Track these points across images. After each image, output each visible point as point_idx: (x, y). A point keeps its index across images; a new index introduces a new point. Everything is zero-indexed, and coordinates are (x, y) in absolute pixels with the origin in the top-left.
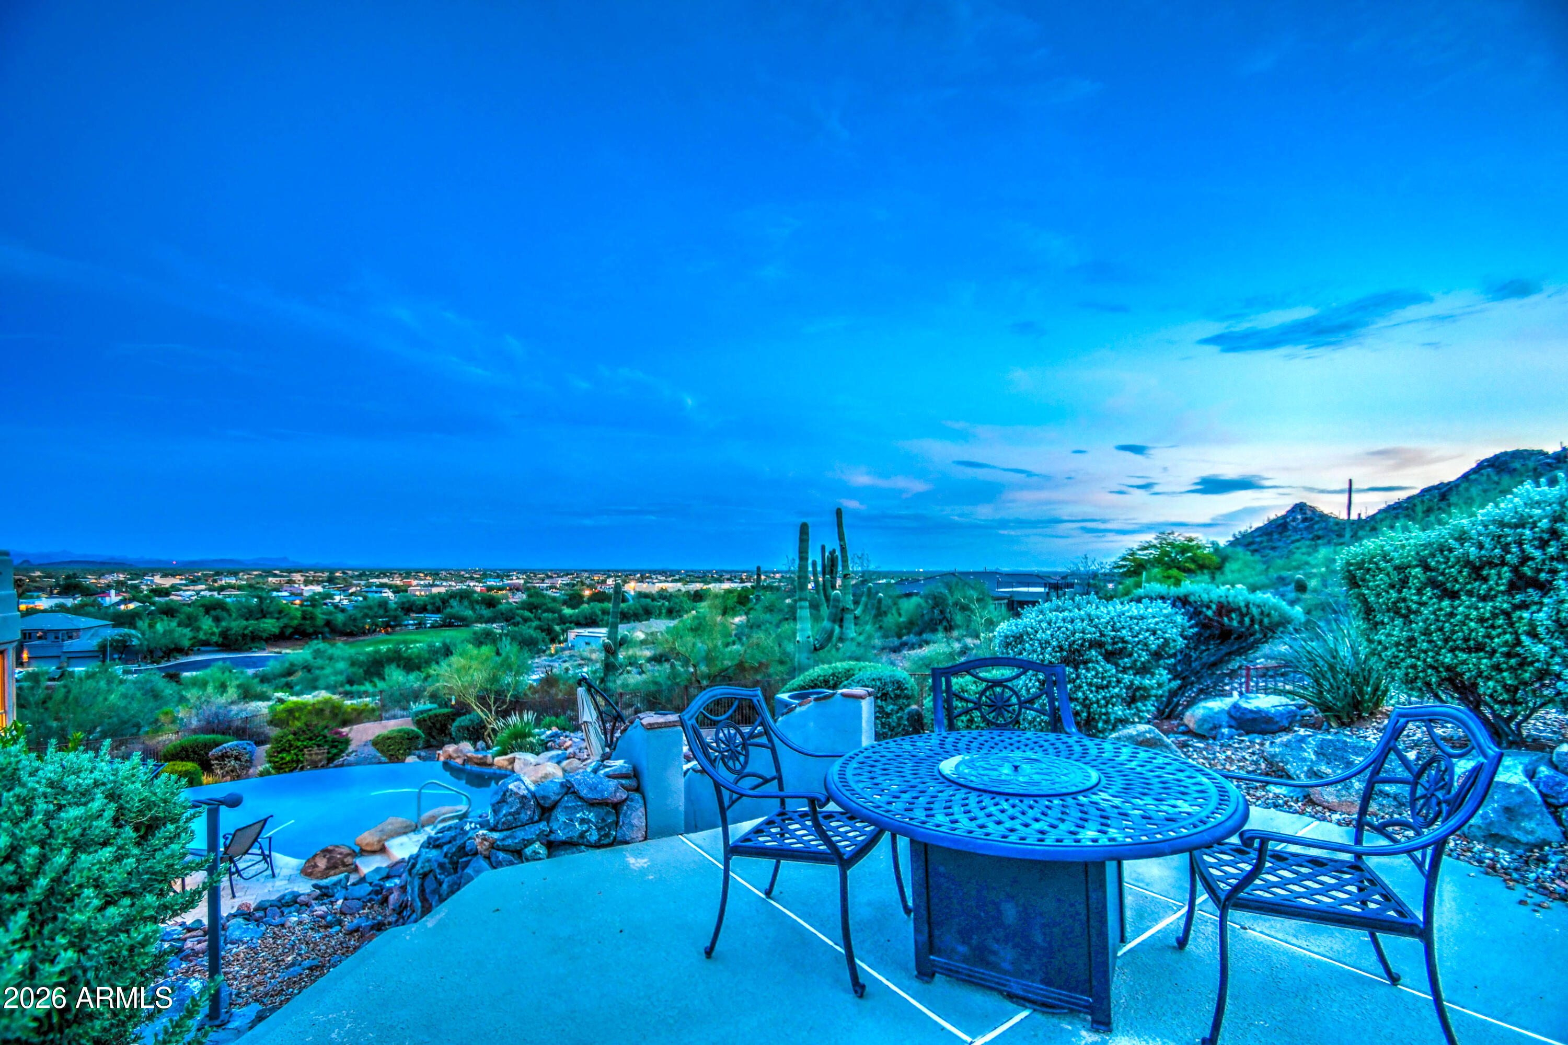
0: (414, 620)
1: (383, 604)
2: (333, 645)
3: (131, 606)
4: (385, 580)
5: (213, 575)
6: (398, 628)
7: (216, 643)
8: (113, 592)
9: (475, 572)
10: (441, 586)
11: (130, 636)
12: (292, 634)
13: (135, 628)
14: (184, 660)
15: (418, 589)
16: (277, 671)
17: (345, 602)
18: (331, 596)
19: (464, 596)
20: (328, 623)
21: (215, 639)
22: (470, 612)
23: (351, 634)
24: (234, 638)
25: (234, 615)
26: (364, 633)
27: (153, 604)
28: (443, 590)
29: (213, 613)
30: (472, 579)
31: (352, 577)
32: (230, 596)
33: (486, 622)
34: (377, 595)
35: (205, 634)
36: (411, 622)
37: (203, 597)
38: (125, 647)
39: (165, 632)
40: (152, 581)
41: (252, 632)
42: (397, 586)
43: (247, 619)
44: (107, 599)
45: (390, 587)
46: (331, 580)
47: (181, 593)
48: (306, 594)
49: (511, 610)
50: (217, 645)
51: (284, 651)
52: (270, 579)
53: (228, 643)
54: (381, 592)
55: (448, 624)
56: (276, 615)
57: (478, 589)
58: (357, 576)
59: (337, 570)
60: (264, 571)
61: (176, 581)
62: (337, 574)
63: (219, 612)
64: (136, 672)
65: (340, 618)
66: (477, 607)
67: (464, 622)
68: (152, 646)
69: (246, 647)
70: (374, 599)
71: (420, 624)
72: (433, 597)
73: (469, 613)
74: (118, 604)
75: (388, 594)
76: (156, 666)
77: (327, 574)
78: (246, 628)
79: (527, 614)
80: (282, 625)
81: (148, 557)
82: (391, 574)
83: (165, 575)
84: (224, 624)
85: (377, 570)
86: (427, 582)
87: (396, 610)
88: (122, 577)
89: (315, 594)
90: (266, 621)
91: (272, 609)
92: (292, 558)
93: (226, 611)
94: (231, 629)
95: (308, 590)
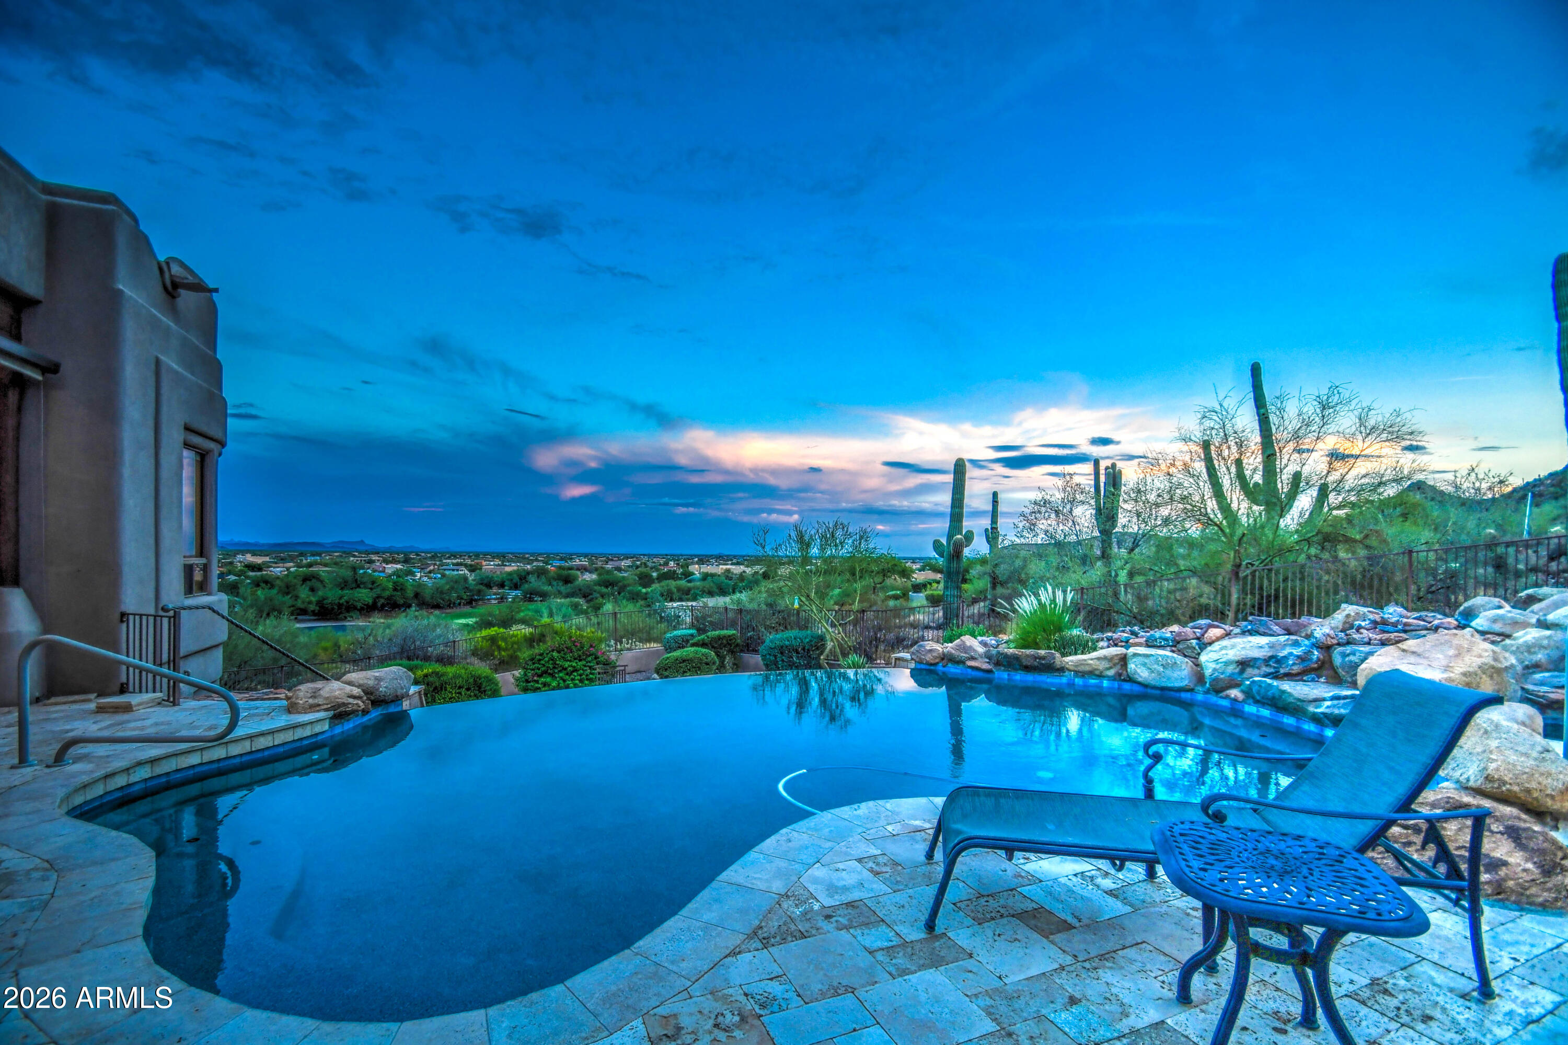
0: (495, 594)
1: (462, 581)
3: (234, 578)
4: (458, 561)
5: (297, 556)
6: (480, 602)
7: (313, 611)
9: (540, 555)
10: (512, 565)
12: (383, 606)
15: (490, 568)
17: (425, 579)
18: (410, 574)
19: (541, 573)
20: (417, 595)
21: (312, 607)
22: (550, 588)
23: (437, 607)
24: (330, 607)
25: (329, 585)
27: (247, 577)
28: (515, 568)
29: (307, 585)
30: (538, 560)
31: (425, 558)
32: (319, 571)
33: (566, 597)
34: (456, 573)
35: (303, 602)
36: (493, 597)
37: (294, 571)
39: (266, 599)
40: (242, 558)
41: (347, 602)
42: (471, 565)
43: (342, 589)
45: (466, 566)
46: (408, 560)
47: (272, 569)
48: (389, 571)
49: (588, 586)
50: (314, 613)
51: (379, 620)
52: (350, 559)
53: (325, 612)
54: (458, 570)
55: (529, 598)
56: (370, 586)
58: (431, 557)
59: (411, 552)
60: (345, 553)
61: (267, 559)
62: (412, 555)
63: (314, 583)
65: (426, 592)
66: (555, 583)
67: (544, 596)
69: (341, 616)
70: (451, 576)
71: (502, 598)
72: (507, 575)
73: (547, 588)
75: (464, 571)
77: (402, 555)
78: (341, 598)
79: (604, 590)
80: (374, 596)
82: (461, 555)
83: (254, 554)
84: (320, 593)
85: (448, 552)
86: (496, 563)
87: (475, 585)
89: (397, 571)
90: (360, 591)
91: (365, 580)
92: (367, 542)
93: (322, 582)
94: (327, 598)
95: (390, 568)
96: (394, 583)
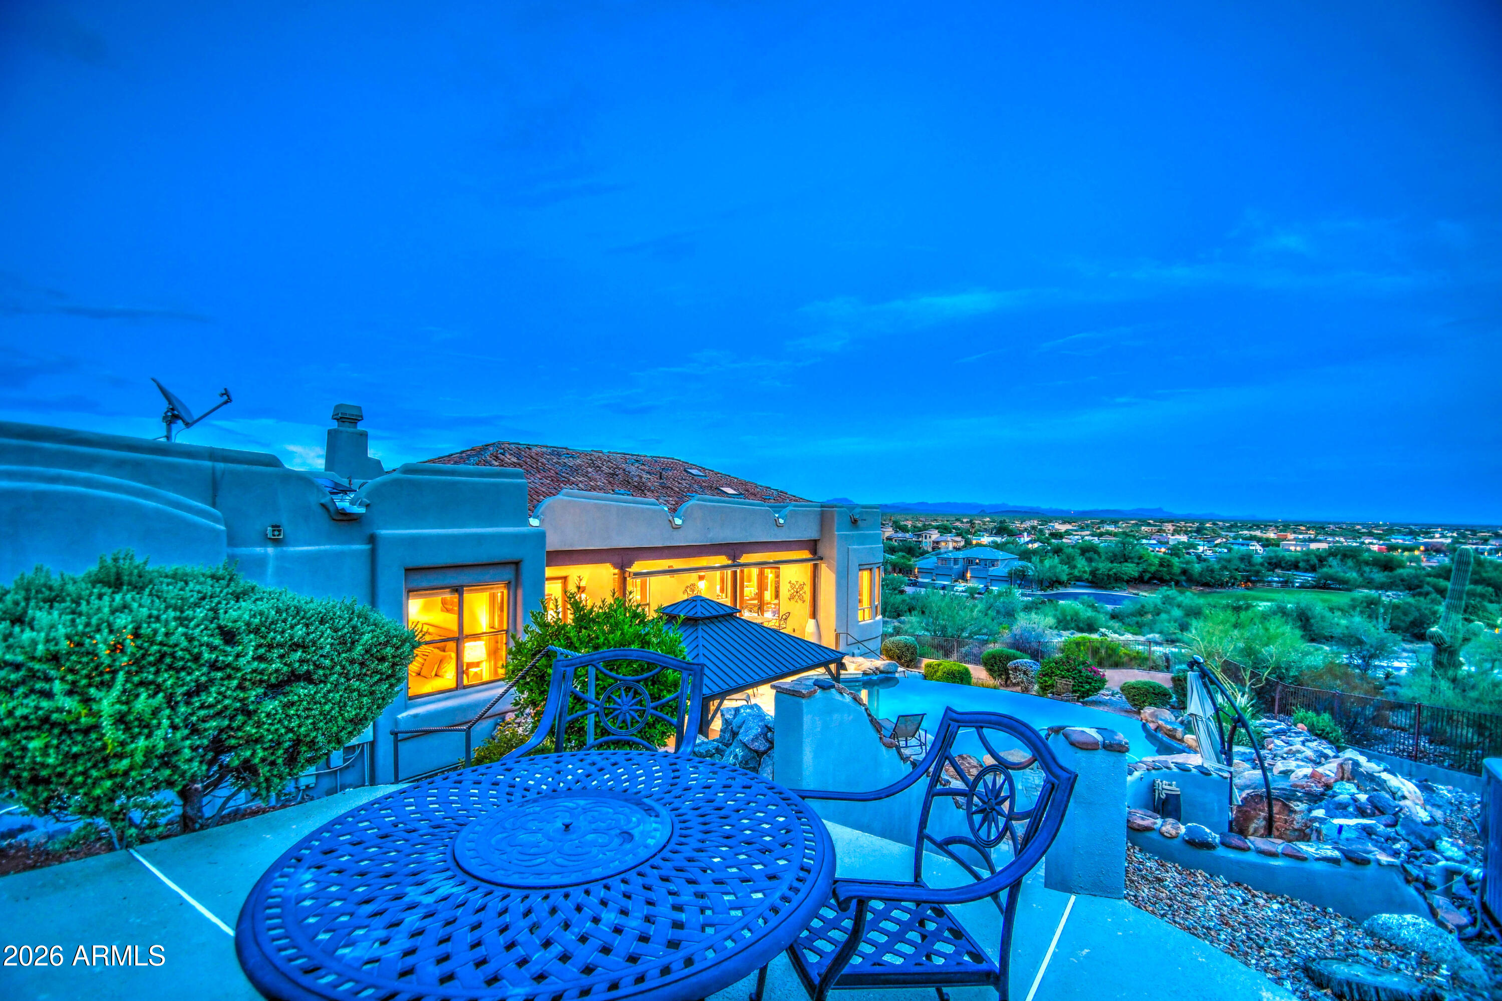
0: (1278, 577)
1: (1247, 558)
2: (1182, 593)
3: (1036, 545)
4: (1258, 533)
5: (1099, 523)
6: (1258, 585)
7: (1089, 579)
8: (1025, 534)
9: (1377, 526)
10: (1325, 541)
11: (1027, 568)
12: (1150, 579)
14: (1062, 590)
15: (1292, 546)
16: (1129, 611)
17: (1209, 553)
18: (1194, 546)
19: (1346, 555)
20: (1184, 572)
21: (1086, 576)
22: (1355, 575)
23: (1206, 585)
24: (1101, 576)
25: (1103, 558)
26: (1222, 585)
27: (1049, 545)
28: (1324, 546)
29: (1087, 555)
30: (1370, 534)
31: (1221, 529)
32: (1105, 542)
33: (1377, 588)
34: (1243, 549)
35: (1079, 572)
36: (1276, 579)
37: (1084, 542)
38: (1024, 576)
39: (1050, 567)
40: (1053, 527)
41: (1115, 574)
42: (1267, 540)
43: (1112, 562)
44: (1022, 540)
45: (1259, 540)
46: (1198, 531)
47: (1071, 537)
48: (1171, 543)
51: (1141, 593)
52: (1143, 528)
53: (1096, 581)
54: (1248, 545)
55: (1322, 586)
56: (1136, 561)
57: (1375, 548)
58: (1228, 527)
59: (1208, 521)
60: (1140, 521)
61: (1071, 527)
62: (1208, 525)
63: (1091, 554)
64: (1029, 595)
65: (1197, 567)
66: (1367, 569)
67: (1344, 585)
68: (1041, 577)
69: (1110, 586)
70: (1239, 551)
72: (1308, 553)
73: (1353, 575)
74: (1027, 543)
75: (1257, 547)
76: (1043, 592)
77: (1197, 525)
78: (1110, 570)
80: (1141, 570)
81: (1054, 507)
82: (1266, 526)
83: (1064, 523)
84: (1093, 564)
85: (1250, 522)
86: (1307, 536)
87: (1262, 564)
88: (1035, 523)
89: (1179, 543)
90: (1126, 564)
91: (1132, 555)
92: (1165, 510)
93: (1098, 554)
94: (1099, 569)
95: (1173, 540)
96: (1161, 559)
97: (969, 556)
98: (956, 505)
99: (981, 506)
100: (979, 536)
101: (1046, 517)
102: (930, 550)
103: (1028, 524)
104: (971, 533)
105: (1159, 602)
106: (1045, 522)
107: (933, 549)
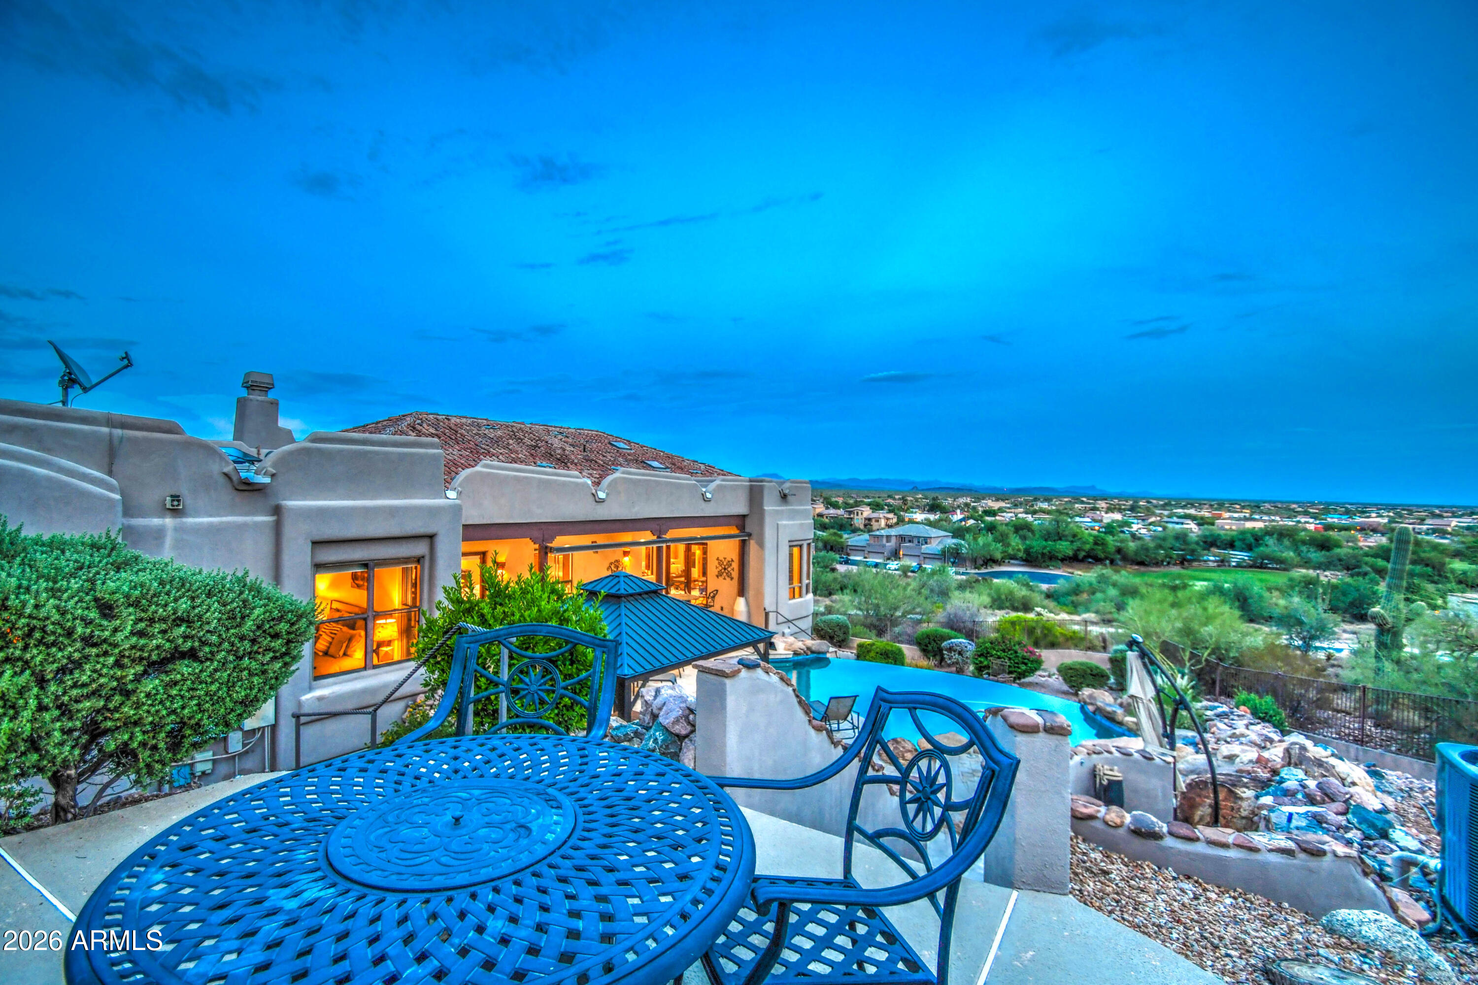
0: (1214, 556)
1: (1182, 537)
2: (1117, 571)
3: (969, 522)
4: (1192, 511)
5: (1032, 501)
6: (1194, 563)
7: (1021, 557)
8: (958, 511)
9: (1313, 505)
10: (1261, 520)
11: (961, 545)
12: (1085, 557)
13: (964, 540)
15: (1227, 524)
16: (1064, 590)
17: (1143, 531)
18: (1128, 524)
19: (1282, 534)
20: (1119, 551)
21: (1021, 554)
22: (1292, 554)
23: (1141, 563)
24: (1035, 555)
25: (1037, 536)
26: (1158, 564)
27: (983, 522)
28: (1259, 525)
29: (1021, 532)
30: (1306, 513)
31: (1156, 507)
32: (1039, 519)
33: (1315, 568)
34: (1178, 527)
35: (1013, 550)
36: (1212, 558)
37: (1017, 519)
38: (958, 554)
39: (984, 545)
40: (986, 504)
41: (1050, 552)
42: (1202, 518)
43: (1046, 540)
44: (955, 516)
45: (1195, 518)
46: (1133, 509)
47: (1004, 514)
48: (1105, 521)
49: (1355, 557)
50: (1022, 559)
51: (1076, 571)
52: (1077, 505)
53: (1030, 559)
54: (1182, 523)
55: (1258, 565)
57: (1311, 527)
58: (1162, 505)
59: (1141, 499)
60: (1073, 498)
61: (1002, 504)
62: (1141, 503)
63: (1025, 532)
64: (963, 574)
65: (1132, 545)
66: (1304, 548)
67: (1281, 564)
68: (975, 555)
69: (1043, 564)
70: (1174, 529)
71: (1222, 561)
72: (1243, 532)
73: (1288, 554)
74: (961, 520)
75: (1192, 526)
76: (977, 571)
77: (1131, 503)
78: (1045, 547)
79: (1382, 563)
80: (1075, 548)
82: (1200, 504)
83: (997, 500)
84: (1028, 542)
85: (1183, 499)
86: (1242, 515)
87: (1197, 543)
88: (968, 500)
89: (1113, 521)
90: (1060, 542)
91: (1067, 533)
92: (1098, 487)
93: (1033, 532)
94: (1033, 548)
95: (1108, 518)
96: (1095, 537)
97: (901, 533)
98: (887, 482)
99: (913, 482)
100: (912, 512)
101: (979, 494)
102: (862, 527)
103: (962, 500)
104: (903, 510)
105: (1094, 581)
106: (978, 500)
107: (865, 525)
